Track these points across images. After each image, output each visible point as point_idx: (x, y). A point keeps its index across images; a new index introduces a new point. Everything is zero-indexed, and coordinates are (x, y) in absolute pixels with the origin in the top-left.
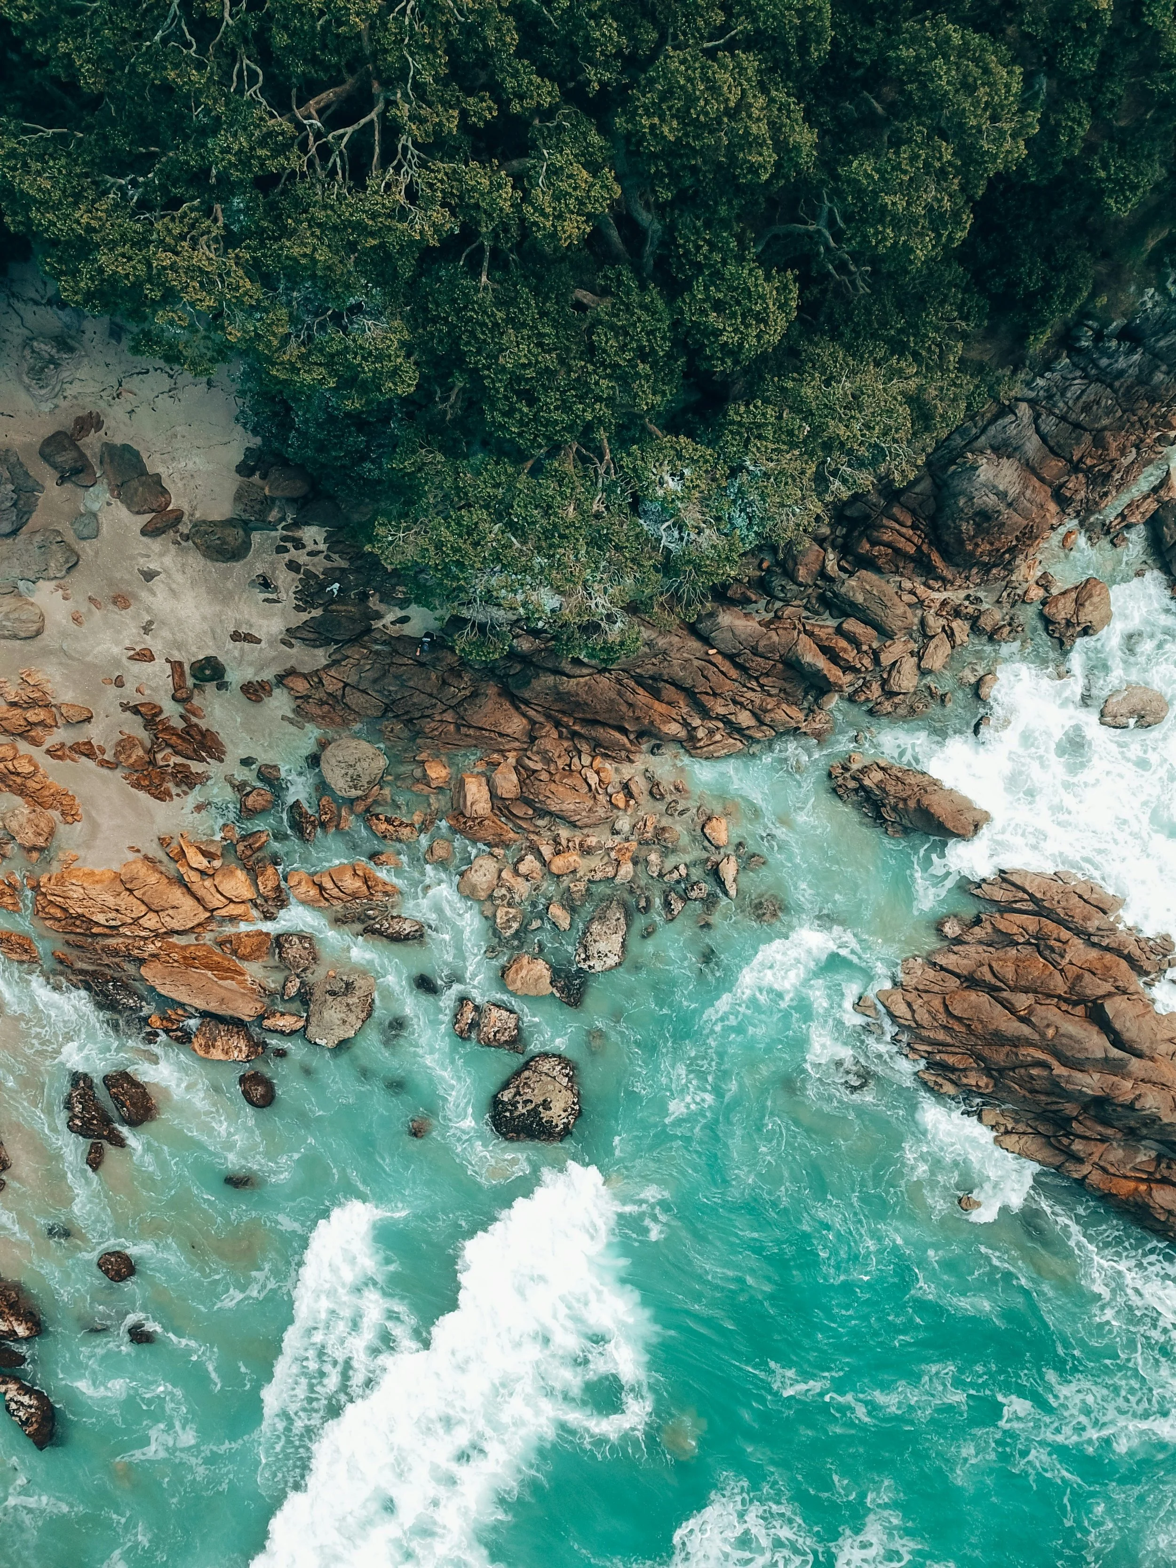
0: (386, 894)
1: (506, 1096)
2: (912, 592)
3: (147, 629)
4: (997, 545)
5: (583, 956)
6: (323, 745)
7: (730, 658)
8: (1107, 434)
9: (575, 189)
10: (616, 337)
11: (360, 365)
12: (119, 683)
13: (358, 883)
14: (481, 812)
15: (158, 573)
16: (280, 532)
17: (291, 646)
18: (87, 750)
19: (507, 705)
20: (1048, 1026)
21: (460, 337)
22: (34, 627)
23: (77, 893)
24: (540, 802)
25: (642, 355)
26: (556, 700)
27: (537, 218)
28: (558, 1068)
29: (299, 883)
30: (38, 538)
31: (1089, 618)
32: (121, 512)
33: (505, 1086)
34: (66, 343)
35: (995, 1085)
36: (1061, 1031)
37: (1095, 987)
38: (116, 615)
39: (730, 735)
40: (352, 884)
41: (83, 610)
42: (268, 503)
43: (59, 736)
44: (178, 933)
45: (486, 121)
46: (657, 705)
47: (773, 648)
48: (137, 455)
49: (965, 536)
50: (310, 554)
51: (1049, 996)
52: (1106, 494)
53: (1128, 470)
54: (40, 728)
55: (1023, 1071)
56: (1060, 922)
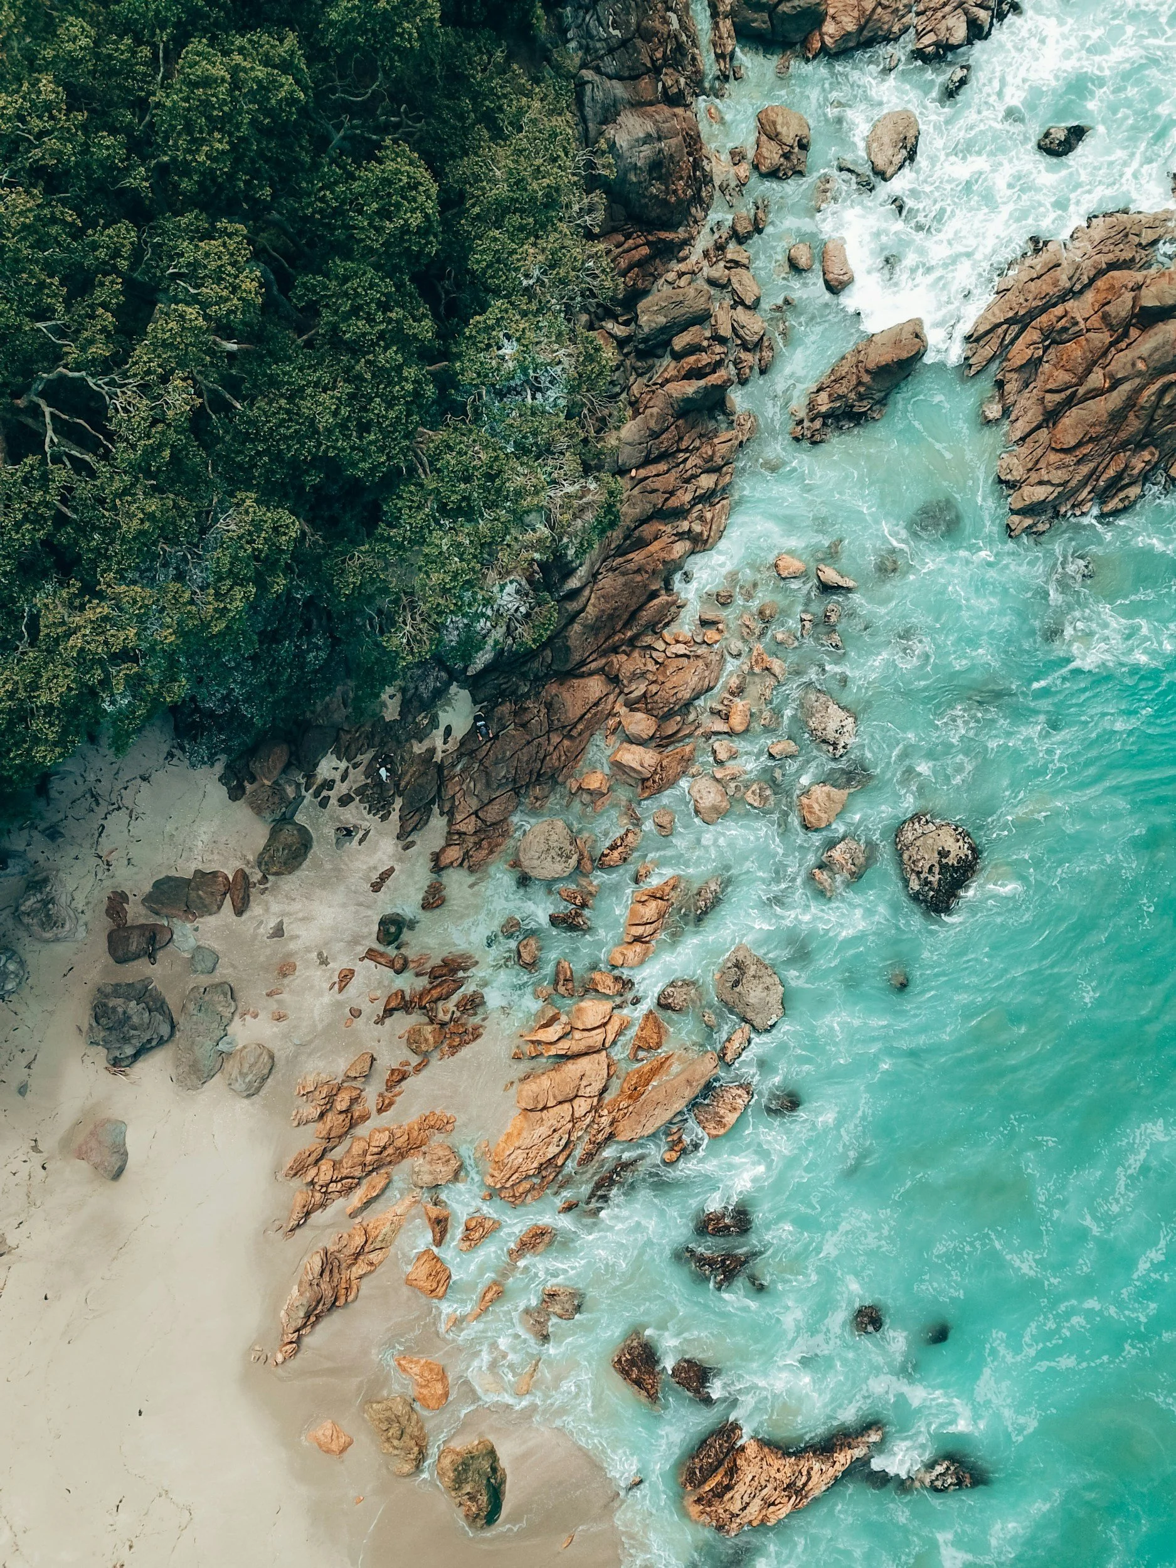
0: (674, 888)
1: (915, 885)
2: (681, 275)
3: (324, 962)
4: (684, 174)
5: (831, 748)
6: (516, 864)
7: (647, 462)
8: (644, 23)
9: (220, 258)
10: (358, 318)
11: (254, 549)
12: (356, 1013)
13: (653, 905)
14: (653, 762)
15: (281, 923)
16: (308, 796)
17: (413, 843)
18: (399, 1077)
19: (576, 682)
20: (1134, 365)
21: (280, 451)
22: (265, 1057)
23: (519, 1156)
24: (675, 704)
25: (385, 307)
26: (596, 635)
27: (225, 307)
28: (917, 825)
29: (623, 954)
30: (191, 1007)
31: (792, 135)
32: (210, 922)
33: (906, 882)
34: (37, 882)
35: (1156, 447)
36: (1145, 355)
37: (1122, 307)
38: (295, 981)
39: (712, 505)
40: (650, 910)
41: (275, 1006)
42: (277, 789)
43: (371, 1095)
44: (605, 1089)
45: (122, 293)
46: (652, 548)
47: (662, 417)
48: (169, 879)
49: (662, 196)
50: (344, 778)
51: (1105, 354)
52: (694, 59)
53: (684, 27)
54: (355, 1107)
55: (1159, 412)
56: (1043, 310)
